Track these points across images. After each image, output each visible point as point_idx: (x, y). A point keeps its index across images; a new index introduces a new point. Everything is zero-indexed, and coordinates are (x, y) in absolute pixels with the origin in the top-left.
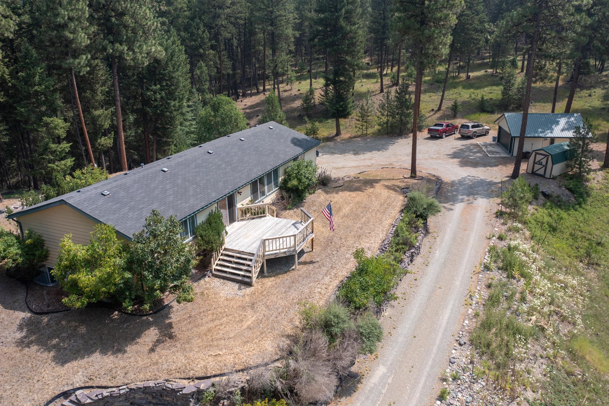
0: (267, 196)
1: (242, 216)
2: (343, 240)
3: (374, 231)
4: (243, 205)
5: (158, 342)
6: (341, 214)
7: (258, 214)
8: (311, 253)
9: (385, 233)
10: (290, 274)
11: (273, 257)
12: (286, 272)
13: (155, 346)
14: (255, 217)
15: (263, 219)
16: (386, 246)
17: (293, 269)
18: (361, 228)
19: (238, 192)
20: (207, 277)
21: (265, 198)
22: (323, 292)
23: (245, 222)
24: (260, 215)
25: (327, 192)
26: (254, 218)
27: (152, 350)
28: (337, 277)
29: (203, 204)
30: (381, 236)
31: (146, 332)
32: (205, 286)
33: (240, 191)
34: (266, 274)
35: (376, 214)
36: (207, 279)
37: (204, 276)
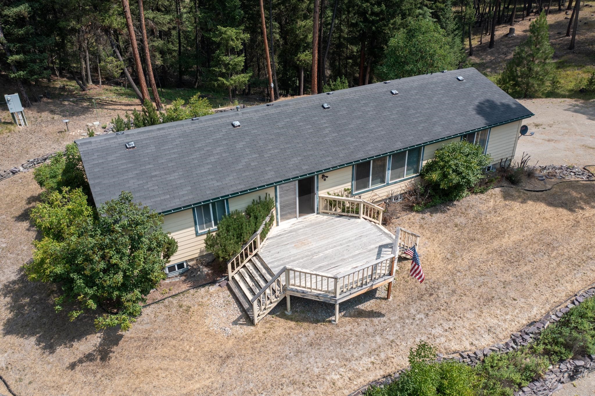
0: (388, 184)
1: (326, 208)
2: (454, 298)
3: (526, 298)
4: (328, 193)
5: (89, 357)
6: (496, 244)
7: (348, 212)
8: (384, 302)
9: (548, 307)
10: (321, 327)
11: (299, 295)
12: (317, 321)
13: (81, 361)
14: (343, 214)
15: (353, 220)
16: (526, 337)
17: (330, 322)
18: (505, 284)
19: (323, 176)
20: (218, 284)
21: (384, 186)
22: (339, 384)
23: (325, 217)
24: (350, 214)
25: (506, 196)
26: (341, 216)
27: (73, 366)
28: (385, 364)
29: (242, 187)
30: (535, 311)
31: (89, 337)
32: (200, 300)
33: (326, 175)
34: (289, 312)
35: (558, 265)
36: (213, 289)
37: (213, 282)
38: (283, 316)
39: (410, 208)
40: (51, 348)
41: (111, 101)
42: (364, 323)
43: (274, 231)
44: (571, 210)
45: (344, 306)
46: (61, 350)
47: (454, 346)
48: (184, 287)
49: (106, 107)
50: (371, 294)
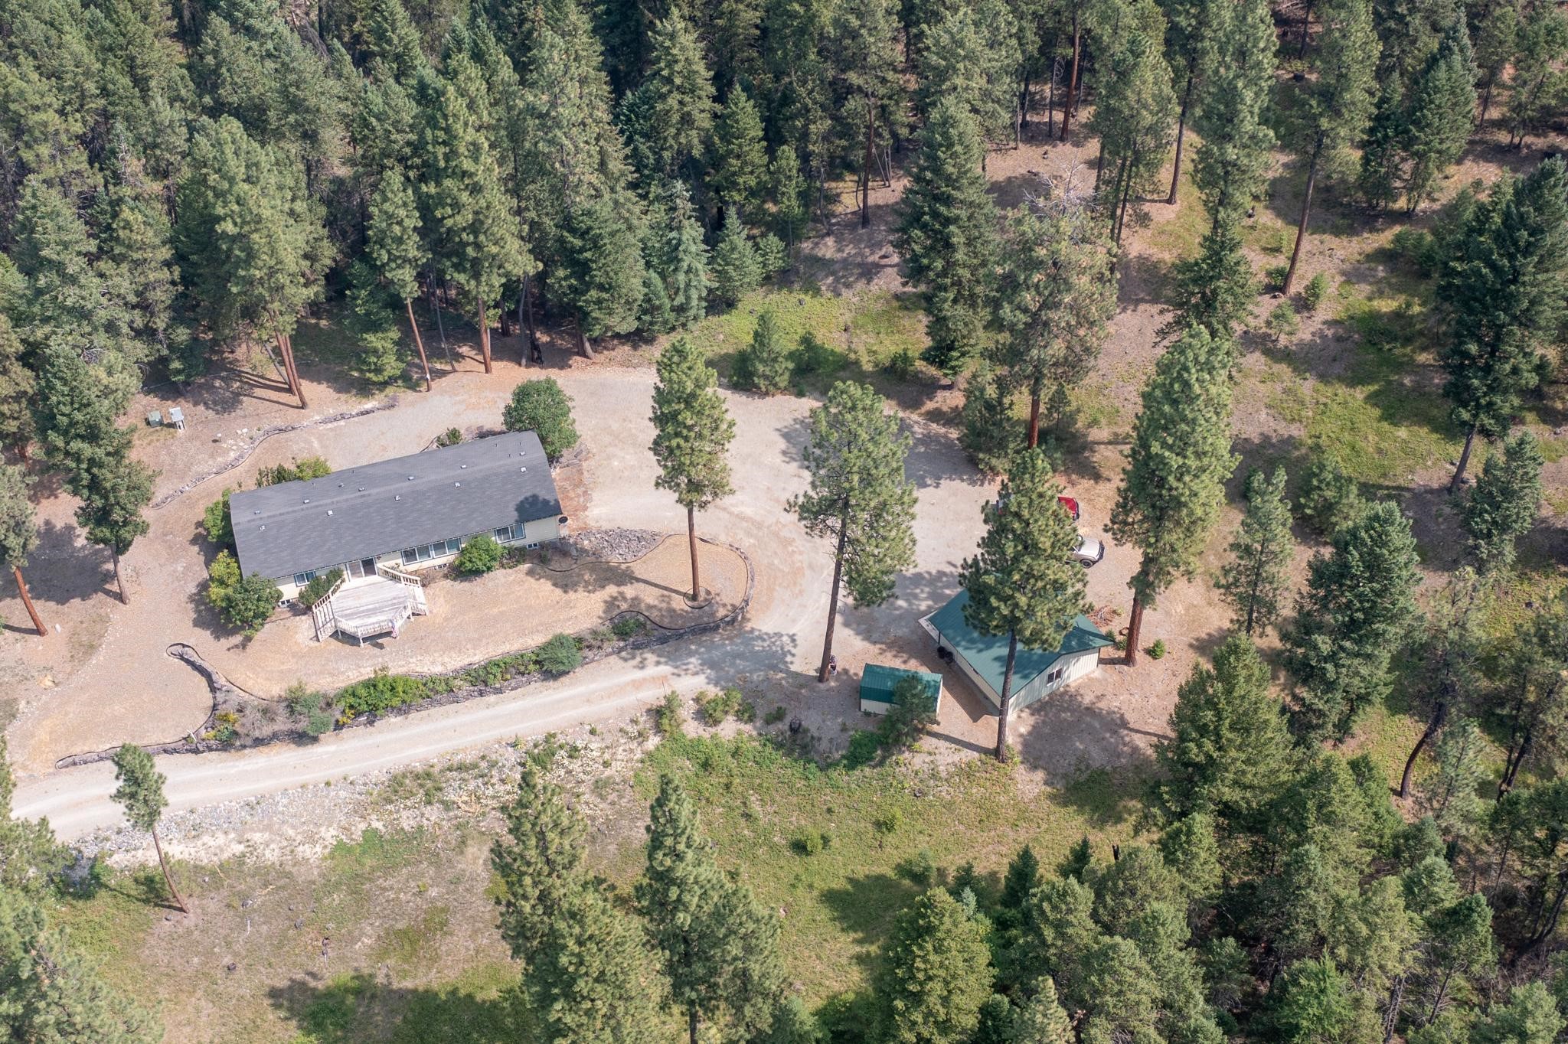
0: (431, 559)
1: (379, 574)
4: (384, 566)
8: (393, 640)
10: (350, 650)
11: (345, 630)
12: (349, 646)
13: (232, 647)
15: (397, 585)
17: (355, 648)
19: (377, 557)
20: (307, 615)
23: (381, 579)
24: (396, 580)
26: (391, 580)
27: (228, 649)
29: (325, 563)
31: (236, 637)
32: (297, 622)
33: (379, 557)
36: (303, 618)
37: (305, 614)
38: (337, 639)
39: (446, 576)
40: (218, 638)
41: (262, 377)
42: (377, 650)
43: (344, 587)
44: (566, 592)
45: (365, 640)
46: (223, 640)
47: (418, 669)
48: (289, 614)
49: (258, 392)
50: (388, 634)
